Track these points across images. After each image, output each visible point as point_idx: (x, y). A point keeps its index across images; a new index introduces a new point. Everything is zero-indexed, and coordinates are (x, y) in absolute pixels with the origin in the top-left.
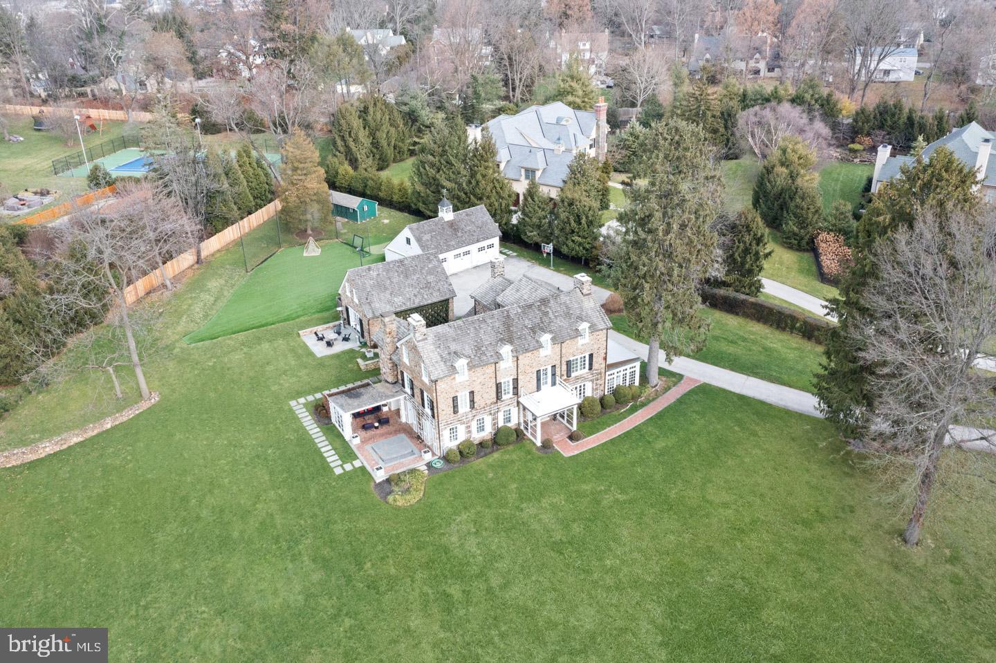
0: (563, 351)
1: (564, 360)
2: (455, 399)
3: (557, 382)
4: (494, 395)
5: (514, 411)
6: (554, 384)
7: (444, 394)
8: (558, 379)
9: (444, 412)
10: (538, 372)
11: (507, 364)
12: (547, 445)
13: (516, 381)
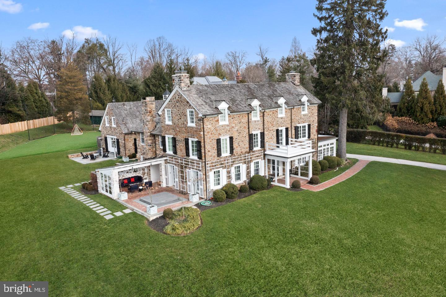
0: (293, 117)
1: (294, 125)
2: (219, 141)
3: (290, 142)
4: (247, 145)
5: (262, 163)
6: (287, 143)
7: (209, 135)
8: (290, 139)
9: (210, 154)
10: (277, 130)
11: (256, 117)
12: (295, 186)
13: (263, 134)
